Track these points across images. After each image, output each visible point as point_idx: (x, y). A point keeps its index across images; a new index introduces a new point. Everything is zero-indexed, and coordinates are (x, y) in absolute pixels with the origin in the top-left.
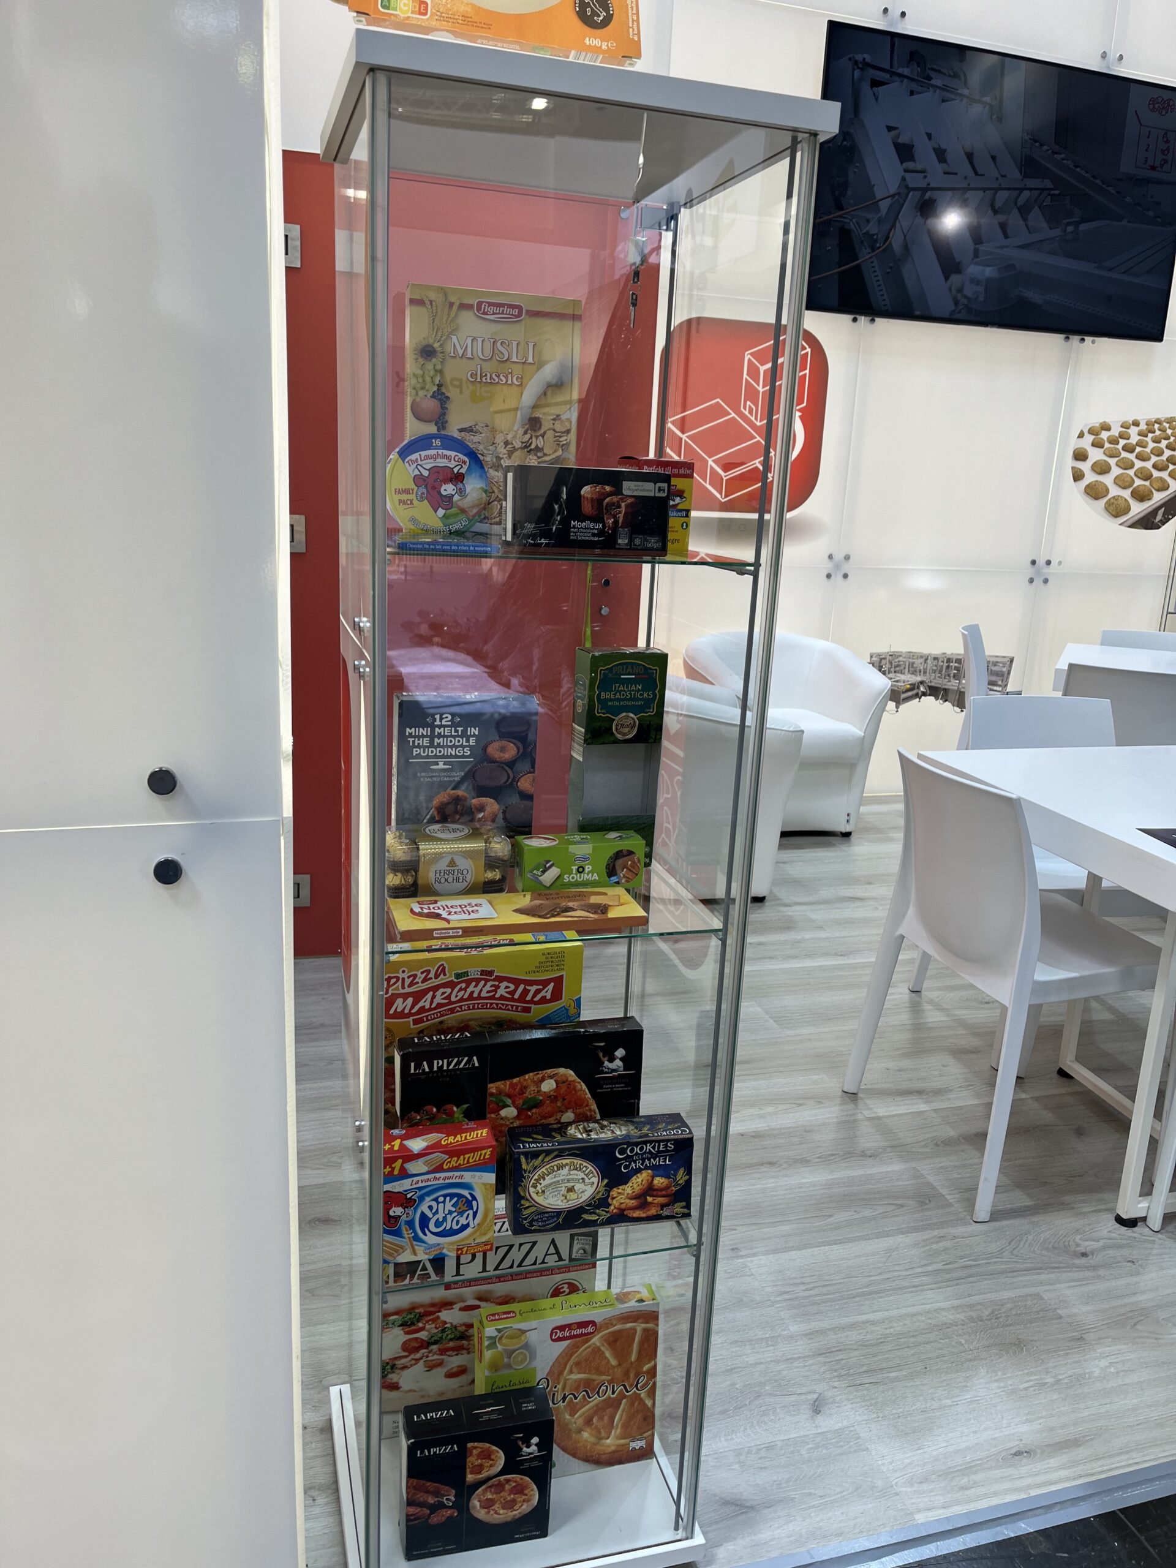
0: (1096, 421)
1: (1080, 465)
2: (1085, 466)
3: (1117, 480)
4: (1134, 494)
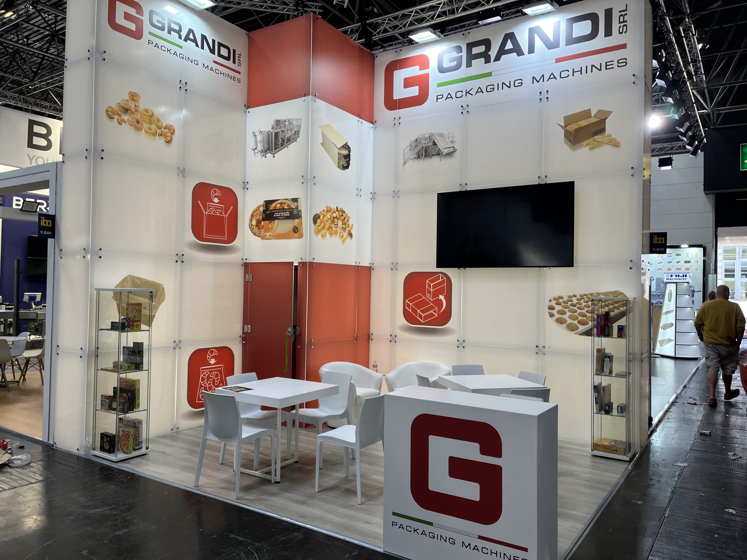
0: (556, 295)
1: (552, 311)
2: (554, 312)
3: (570, 317)
4: (579, 322)
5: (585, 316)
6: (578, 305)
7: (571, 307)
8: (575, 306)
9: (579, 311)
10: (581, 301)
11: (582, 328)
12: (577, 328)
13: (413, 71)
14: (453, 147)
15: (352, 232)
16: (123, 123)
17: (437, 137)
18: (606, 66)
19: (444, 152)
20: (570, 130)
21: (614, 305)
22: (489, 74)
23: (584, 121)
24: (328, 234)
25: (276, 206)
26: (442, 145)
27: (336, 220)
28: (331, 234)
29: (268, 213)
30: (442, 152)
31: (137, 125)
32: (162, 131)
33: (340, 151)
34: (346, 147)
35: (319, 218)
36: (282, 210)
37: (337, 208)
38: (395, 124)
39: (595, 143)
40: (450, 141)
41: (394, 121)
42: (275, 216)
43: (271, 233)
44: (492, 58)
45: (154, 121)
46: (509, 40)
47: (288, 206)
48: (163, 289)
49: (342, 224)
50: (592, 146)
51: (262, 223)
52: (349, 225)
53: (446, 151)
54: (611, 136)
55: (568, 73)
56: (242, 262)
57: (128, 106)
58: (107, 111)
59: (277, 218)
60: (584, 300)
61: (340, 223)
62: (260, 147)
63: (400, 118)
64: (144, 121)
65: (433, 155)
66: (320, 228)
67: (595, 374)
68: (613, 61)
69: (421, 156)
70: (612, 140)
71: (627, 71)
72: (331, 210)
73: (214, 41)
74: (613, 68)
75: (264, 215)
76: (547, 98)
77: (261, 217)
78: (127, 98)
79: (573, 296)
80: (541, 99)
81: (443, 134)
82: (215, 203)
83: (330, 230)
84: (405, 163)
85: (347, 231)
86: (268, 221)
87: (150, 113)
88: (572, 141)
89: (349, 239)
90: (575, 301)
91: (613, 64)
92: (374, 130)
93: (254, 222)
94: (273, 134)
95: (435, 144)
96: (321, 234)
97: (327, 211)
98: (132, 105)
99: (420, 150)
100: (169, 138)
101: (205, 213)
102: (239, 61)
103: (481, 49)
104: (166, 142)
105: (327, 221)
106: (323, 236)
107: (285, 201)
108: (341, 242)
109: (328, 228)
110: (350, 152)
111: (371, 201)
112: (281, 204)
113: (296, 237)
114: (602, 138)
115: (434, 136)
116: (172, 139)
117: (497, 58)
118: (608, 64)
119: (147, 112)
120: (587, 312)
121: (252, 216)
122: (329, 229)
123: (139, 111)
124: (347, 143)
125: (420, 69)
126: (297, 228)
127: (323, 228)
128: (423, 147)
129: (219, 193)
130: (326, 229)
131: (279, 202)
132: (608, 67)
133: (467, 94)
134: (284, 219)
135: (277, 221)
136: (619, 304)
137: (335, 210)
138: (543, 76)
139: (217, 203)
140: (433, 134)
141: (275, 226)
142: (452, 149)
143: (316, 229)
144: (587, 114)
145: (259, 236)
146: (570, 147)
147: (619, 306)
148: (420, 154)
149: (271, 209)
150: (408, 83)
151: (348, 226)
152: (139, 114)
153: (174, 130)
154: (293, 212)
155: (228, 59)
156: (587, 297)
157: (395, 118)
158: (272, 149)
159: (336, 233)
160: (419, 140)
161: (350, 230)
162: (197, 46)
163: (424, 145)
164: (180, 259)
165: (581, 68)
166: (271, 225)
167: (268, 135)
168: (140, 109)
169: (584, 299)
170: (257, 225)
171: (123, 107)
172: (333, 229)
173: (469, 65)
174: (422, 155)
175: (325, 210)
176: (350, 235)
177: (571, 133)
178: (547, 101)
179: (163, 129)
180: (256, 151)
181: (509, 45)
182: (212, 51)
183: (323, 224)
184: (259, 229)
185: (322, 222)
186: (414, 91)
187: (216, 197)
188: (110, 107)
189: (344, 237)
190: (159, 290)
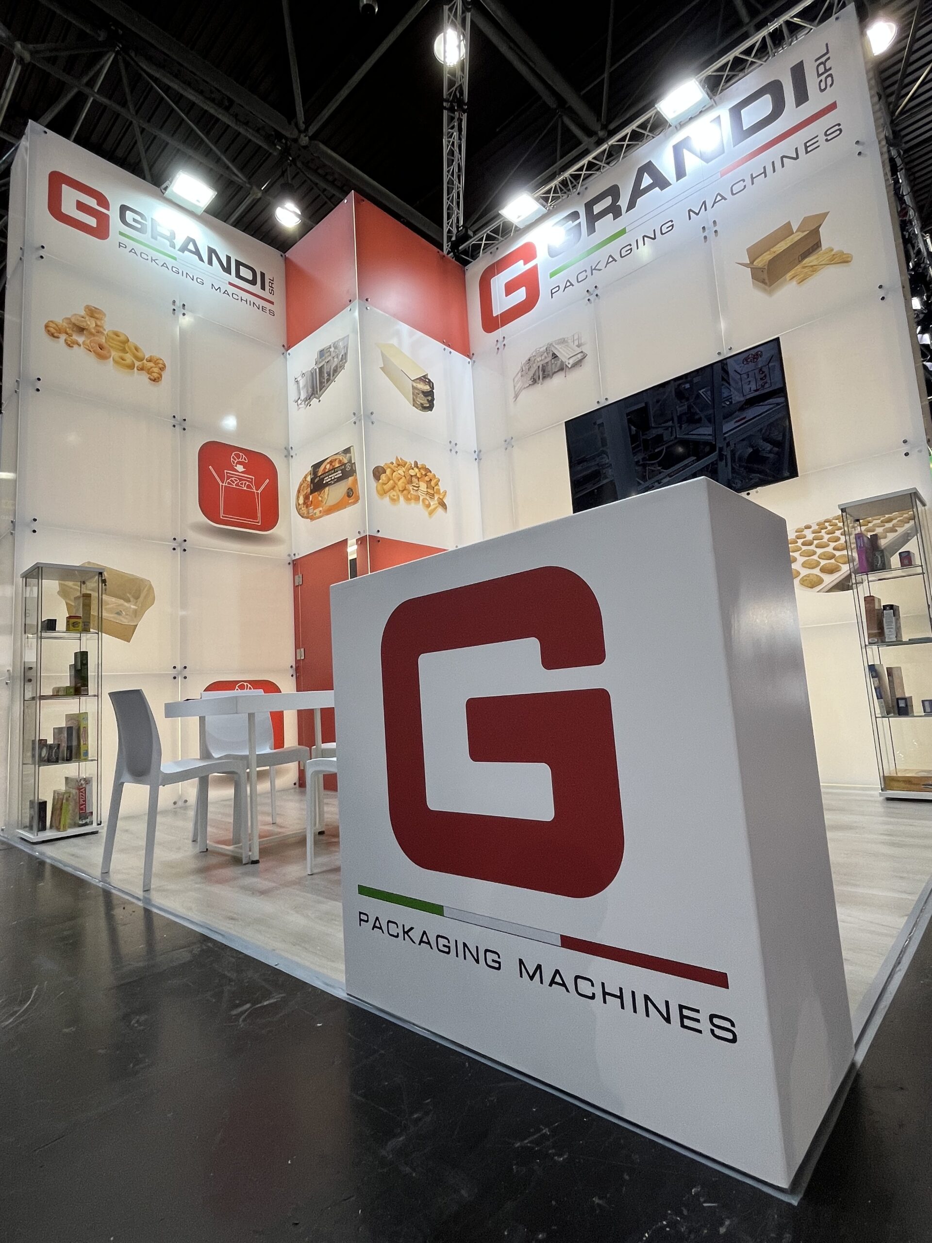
3: (804, 565)
4: (823, 570)
5: (833, 557)
6: (816, 542)
7: (804, 548)
8: (811, 544)
9: (819, 551)
10: (820, 532)
11: (829, 580)
12: (821, 581)
13: (519, 268)
14: (582, 352)
15: (445, 501)
16: (76, 347)
17: (556, 346)
18: (806, 147)
19: (569, 363)
20: (760, 265)
21: (884, 526)
22: (623, 232)
23: (783, 242)
24: (402, 499)
25: (325, 468)
26: (565, 355)
27: (414, 479)
28: (408, 499)
29: (316, 481)
30: (566, 365)
31: (100, 352)
32: (143, 364)
33: (415, 384)
34: (425, 379)
35: (385, 472)
36: (333, 471)
37: (416, 463)
38: (498, 349)
39: (806, 270)
40: (577, 346)
41: (496, 345)
42: (324, 482)
43: (321, 509)
44: (624, 209)
45: (130, 349)
46: (645, 173)
47: (340, 461)
48: (151, 588)
49: (427, 488)
50: (802, 276)
51: (311, 497)
52: (439, 490)
53: (571, 361)
54: (832, 250)
55: (745, 183)
56: (289, 560)
57: (85, 324)
58: (47, 326)
59: (327, 484)
60: (825, 530)
61: (423, 486)
62: (303, 396)
63: (504, 338)
64: (112, 347)
65: (555, 372)
66: (386, 487)
67: (867, 643)
68: (817, 136)
69: (537, 379)
70: (835, 256)
71: (844, 143)
72: (405, 465)
73: (229, 259)
74: (819, 146)
75: (312, 485)
76: (716, 232)
77: (309, 490)
78: (83, 313)
79: (806, 528)
80: (705, 238)
81: (564, 339)
82: (238, 472)
83: (405, 492)
84: (516, 396)
85: (436, 499)
86: (316, 493)
87: (122, 338)
88: (767, 281)
89: (440, 510)
90: (810, 536)
91: (817, 141)
92: (473, 365)
93: (301, 501)
94: (317, 370)
95: (555, 356)
96: (390, 496)
97: (399, 465)
98: (91, 324)
99: (535, 371)
100: (156, 375)
101: (221, 484)
102: (271, 288)
103: (608, 201)
104: (150, 379)
105: (399, 479)
106: (394, 500)
107: (336, 457)
108: (427, 513)
109: (401, 489)
110: (433, 388)
111: (476, 463)
112: (331, 463)
113: (351, 503)
114: (817, 258)
115: (553, 346)
116: (161, 377)
117: (632, 205)
118: (808, 145)
119: (118, 336)
120: (834, 549)
121: (299, 491)
122: (403, 491)
123: (102, 333)
124: (427, 375)
125: (525, 263)
126: (352, 490)
127: (393, 488)
128: (539, 367)
129: (243, 458)
130: (398, 491)
131: (328, 461)
132: (809, 149)
133: (594, 271)
134: (335, 482)
135: (327, 489)
136: (894, 522)
137: (413, 466)
138: (704, 203)
139: (242, 472)
140: (551, 344)
141: (326, 496)
142: (579, 356)
143: (379, 487)
144: (787, 230)
145: (307, 518)
146: (765, 290)
147: (894, 526)
148: (536, 377)
149: (320, 474)
150: (510, 288)
151: (438, 492)
152: (104, 338)
153: (165, 366)
154: (345, 468)
155: (253, 282)
156: (831, 524)
157: (497, 341)
158: (317, 392)
159: (417, 498)
160: (533, 359)
161: (441, 497)
162: (201, 259)
163: (540, 364)
164: (181, 546)
165: (765, 168)
166: (321, 497)
167: (312, 374)
168: (105, 330)
169: (826, 528)
170: (305, 503)
171: (74, 324)
172: (412, 492)
173: (591, 229)
174: (539, 378)
175: (395, 463)
176: (443, 505)
177: (762, 269)
178: (716, 236)
179: (145, 361)
180: (299, 402)
181: (647, 180)
182: (227, 270)
183: (391, 482)
184: (307, 507)
185: (389, 480)
186: (520, 295)
187: (240, 463)
188: (52, 322)
189: (432, 507)
190: (144, 589)
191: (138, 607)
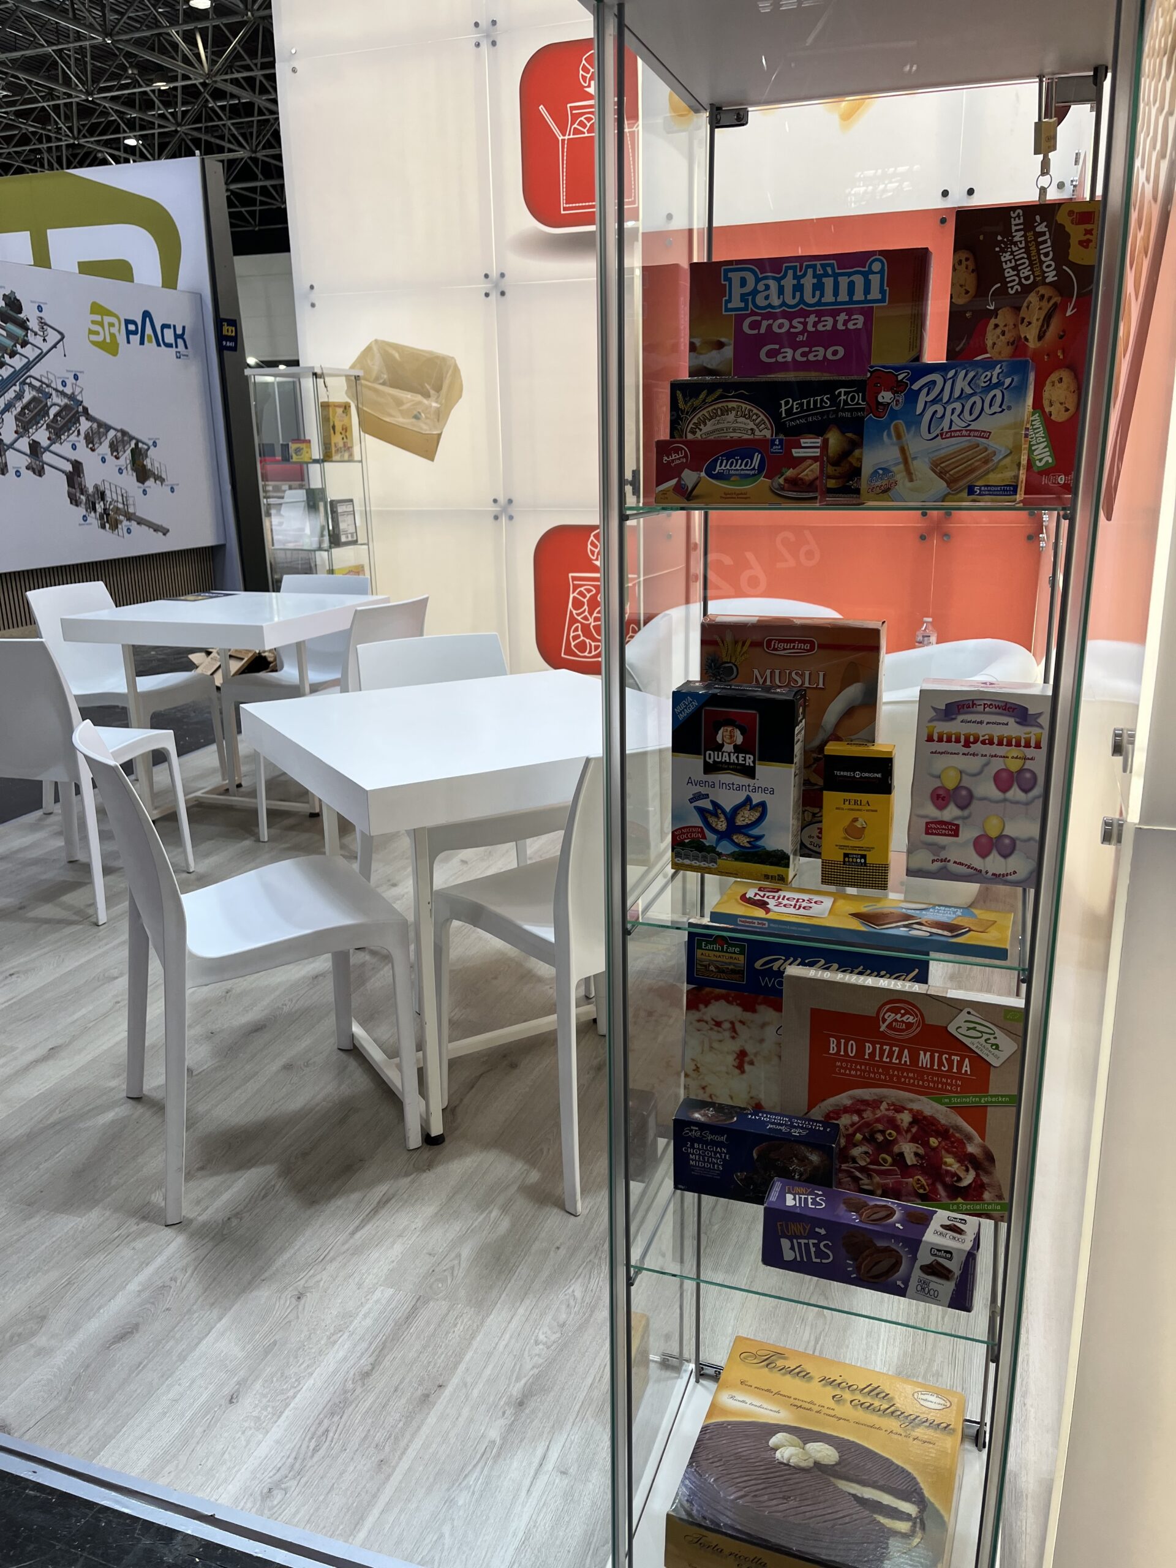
48: (456, 370)
101: (561, 138)
164: (496, 287)
190: (447, 372)
191: (441, 404)
